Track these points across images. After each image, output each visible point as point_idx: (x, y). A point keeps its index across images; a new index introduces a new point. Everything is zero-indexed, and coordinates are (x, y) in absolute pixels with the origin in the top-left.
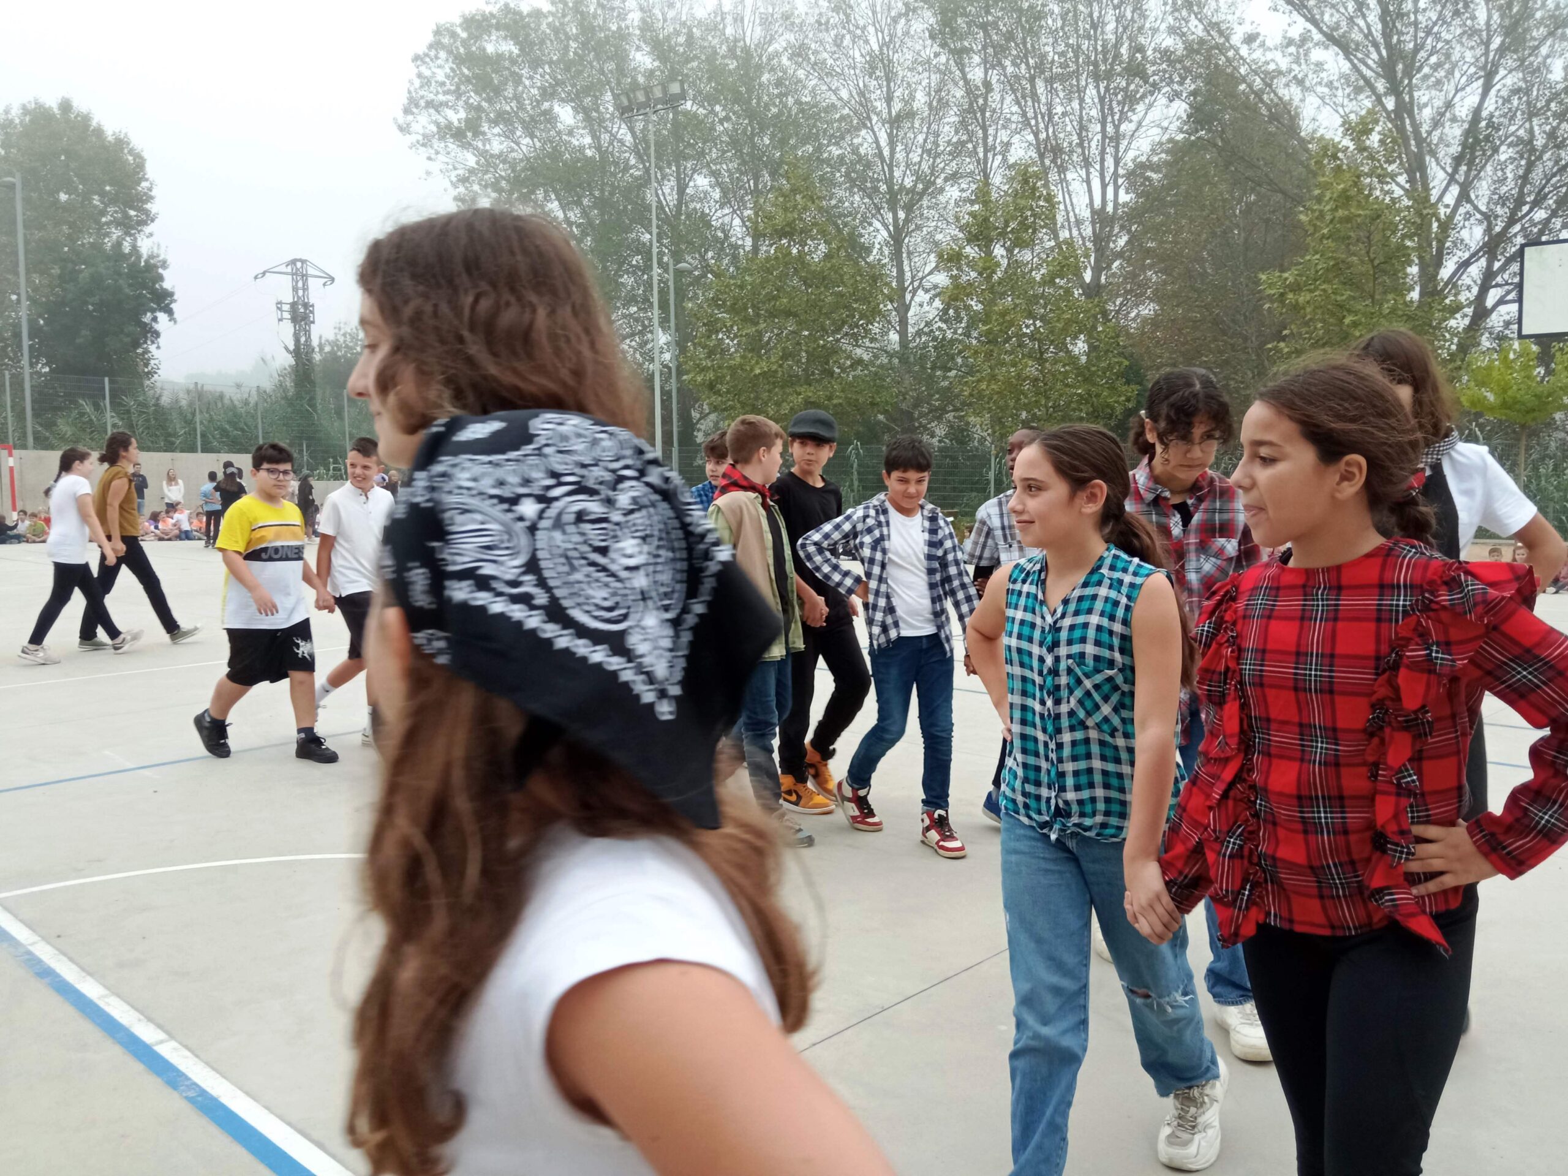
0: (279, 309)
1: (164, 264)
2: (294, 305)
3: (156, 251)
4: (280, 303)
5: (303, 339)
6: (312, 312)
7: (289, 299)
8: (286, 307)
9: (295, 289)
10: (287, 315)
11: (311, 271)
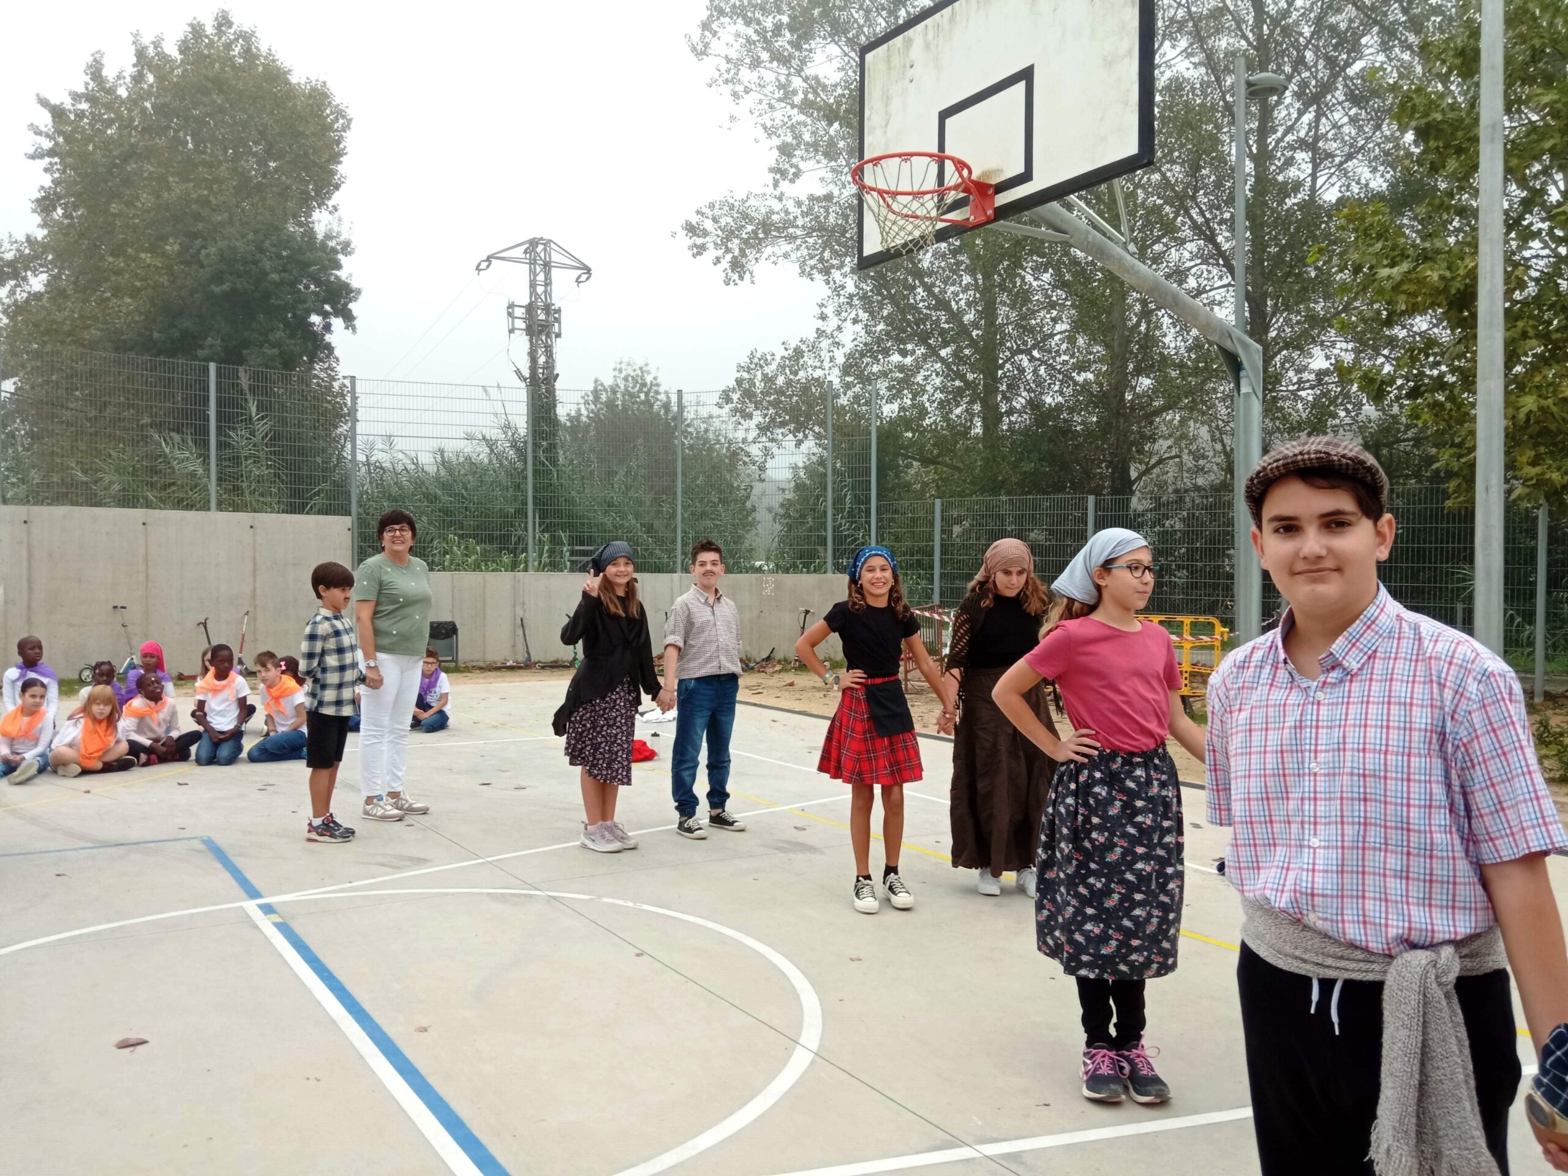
0: (510, 314)
1: (346, 248)
2: (530, 308)
3: (336, 228)
4: (511, 306)
5: (542, 360)
6: (558, 320)
7: (526, 301)
8: (519, 312)
9: (533, 285)
10: (520, 324)
11: (556, 257)
